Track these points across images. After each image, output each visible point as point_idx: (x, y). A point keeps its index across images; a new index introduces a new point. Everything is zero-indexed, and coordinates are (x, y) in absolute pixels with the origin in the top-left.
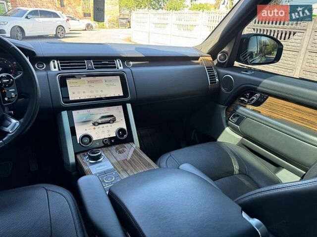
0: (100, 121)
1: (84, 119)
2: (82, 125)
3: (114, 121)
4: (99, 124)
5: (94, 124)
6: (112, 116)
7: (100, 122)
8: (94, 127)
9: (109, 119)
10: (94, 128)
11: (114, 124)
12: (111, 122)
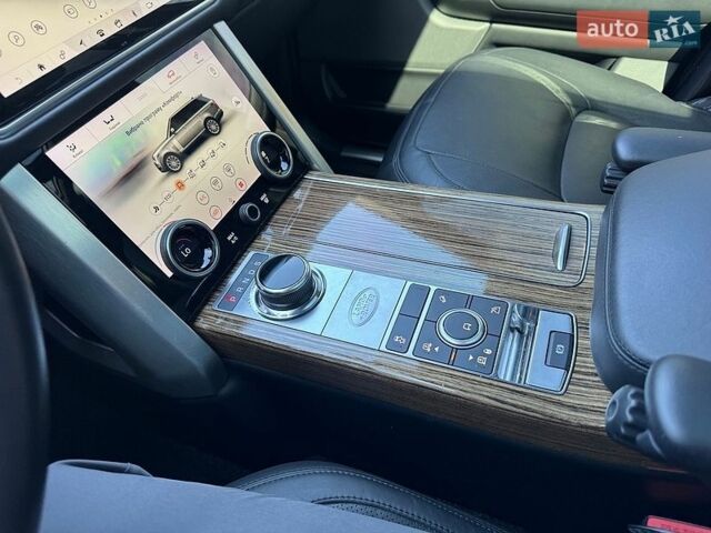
1: (119, 169)
3: (218, 118)
6: (201, 100)
7: (182, 149)
8: (174, 179)
10: (180, 185)
11: (227, 130)
12: (213, 126)
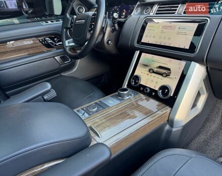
0: (155, 70)
1: (146, 63)
3: (167, 75)
4: (154, 72)
5: (149, 70)
6: (169, 69)
9: (164, 71)
10: (148, 74)
12: (164, 75)
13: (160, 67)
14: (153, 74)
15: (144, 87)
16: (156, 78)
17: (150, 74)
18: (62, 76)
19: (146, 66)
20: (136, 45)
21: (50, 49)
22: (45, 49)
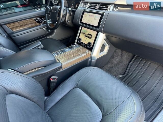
0: (87, 35)
2: (82, 34)
3: (91, 38)
4: (86, 36)
5: (85, 35)
9: (90, 36)
10: (84, 37)
11: (90, 39)
12: (90, 38)
13: (89, 34)
14: (86, 37)
15: (83, 43)
16: (87, 39)
17: (85, 37)
18: (47, 38)
19: (84, 33)
20: (80, 23)
21: (40, 24)
22: (38, 24)
